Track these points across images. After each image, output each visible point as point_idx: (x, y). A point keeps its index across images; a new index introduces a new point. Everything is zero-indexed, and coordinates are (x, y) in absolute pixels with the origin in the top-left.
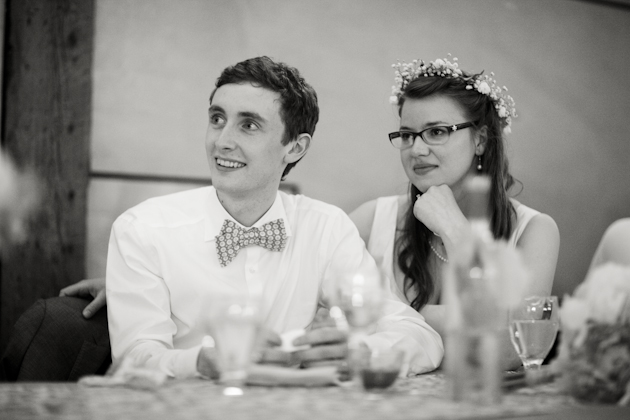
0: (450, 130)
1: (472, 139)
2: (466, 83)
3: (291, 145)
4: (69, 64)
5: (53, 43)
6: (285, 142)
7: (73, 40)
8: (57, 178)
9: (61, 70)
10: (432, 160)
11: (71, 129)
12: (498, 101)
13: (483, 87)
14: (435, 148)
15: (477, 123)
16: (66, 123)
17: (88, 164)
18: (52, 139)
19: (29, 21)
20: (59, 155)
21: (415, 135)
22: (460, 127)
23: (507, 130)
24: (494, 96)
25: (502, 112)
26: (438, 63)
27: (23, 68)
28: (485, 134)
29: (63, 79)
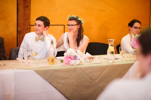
0: (74, 25)
1: (78, 26)
2: (77, 19)
3: (45, 28)
4: (27, 10)
5: (24, 7)
6: (44, 28)
7: (27, 7)
8: (25, 26)
9: (25, 11)
10: (72, 29)
11: (27, 19)
12: (81, 21)
13: (79, 19)
14: (72, 27)
15: (78, 24)
16: (26, 19)
17: (30, 24)
18: (24, 21)
19: (20, 5)
20: (25, 23)
21: (70, 25)
22: (76, 25)
23: (83, 24)
24: (81, 20)
25: (82, 22)
26: (73, 16)
27: (19, 12)
28: (80, 26)
29: (26, 12)
